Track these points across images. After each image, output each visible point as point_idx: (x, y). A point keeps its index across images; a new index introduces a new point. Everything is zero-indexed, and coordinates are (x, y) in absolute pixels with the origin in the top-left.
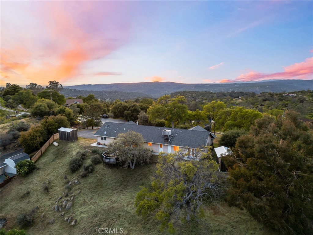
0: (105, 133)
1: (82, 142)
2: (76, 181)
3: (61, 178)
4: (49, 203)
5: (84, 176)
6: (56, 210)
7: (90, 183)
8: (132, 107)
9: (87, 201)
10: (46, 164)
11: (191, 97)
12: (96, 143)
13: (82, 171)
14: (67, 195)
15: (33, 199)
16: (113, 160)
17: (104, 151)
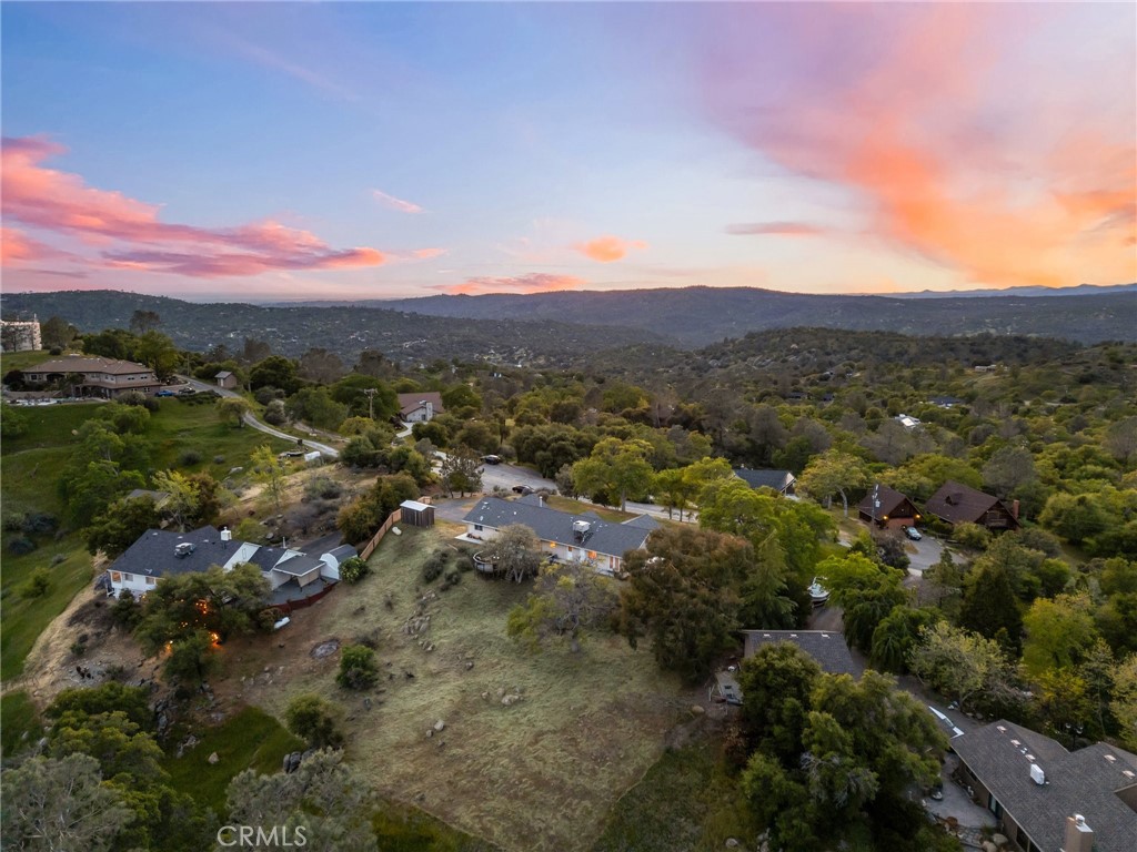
0: (482, 518)
1: (442, 529)
2: (433, 595)
3: (410, 590)
4: (396, 623)
5: (445, 589)
6: (406, 631)
7: (454, 599)
8: (556, 440)
9: (449, 623)
10: (384, 566)
11: (821, 352)
12: (466, 534)
13: (441, 581)
14: (420, 615)
15: (372, 617)
16: (488, 568)
17: (477, 551)
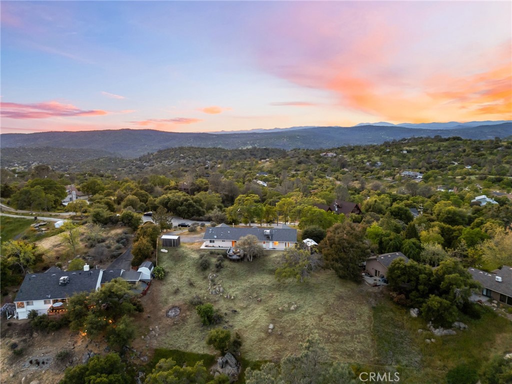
0: (216, 237)
2: (214, 275)
4: (204, 291)
5: (218, 271)
7: (226, 275)
9: (232, 285)
10: (170, 268)
11: (194, 157)
13: (213, 268)
15: (186, 292)
